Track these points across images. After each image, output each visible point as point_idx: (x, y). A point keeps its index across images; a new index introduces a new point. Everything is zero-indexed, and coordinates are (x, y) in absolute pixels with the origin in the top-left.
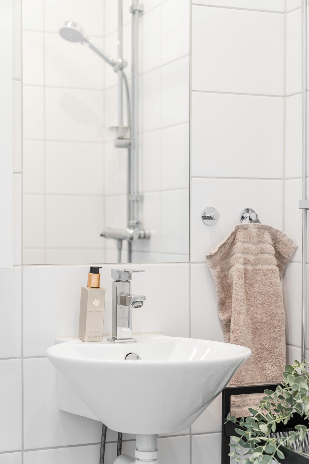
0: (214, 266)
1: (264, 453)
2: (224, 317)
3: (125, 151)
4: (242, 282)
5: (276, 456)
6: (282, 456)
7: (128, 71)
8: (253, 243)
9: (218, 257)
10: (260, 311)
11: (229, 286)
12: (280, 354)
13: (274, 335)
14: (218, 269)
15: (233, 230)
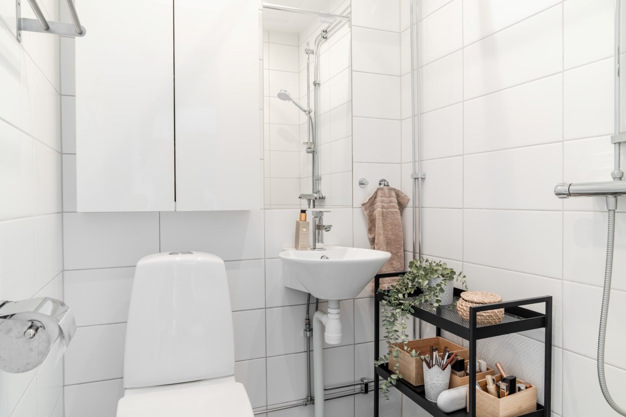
0: (366, 210)
1: (402, 310)
2: (371, 236)
3: (311, 155)
4: (381, 218)
5: (409, 311)
6: (413, 311)
7: (312, 114)
8: (386, 197)
9: (368, 205)
10: (390, 233)
11: (374, 220)
12: (401, 255)
13: (398, 246)
14: (368, 211)
15: (376, 190)
